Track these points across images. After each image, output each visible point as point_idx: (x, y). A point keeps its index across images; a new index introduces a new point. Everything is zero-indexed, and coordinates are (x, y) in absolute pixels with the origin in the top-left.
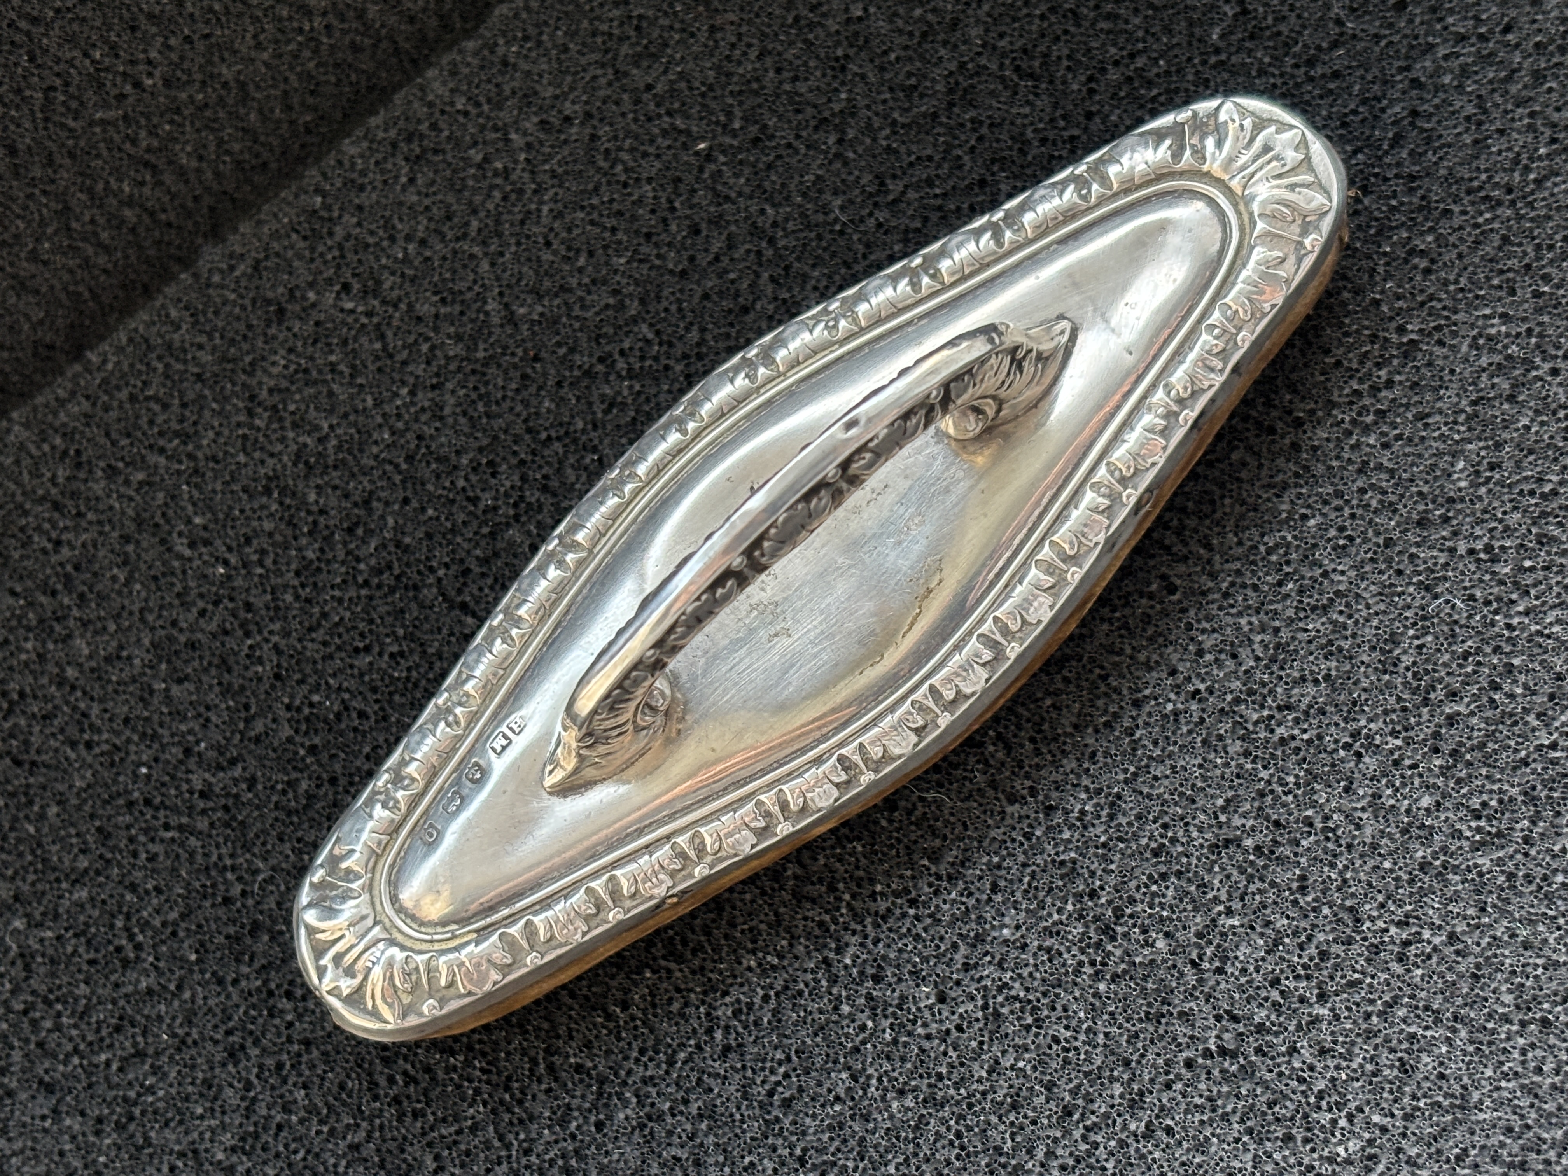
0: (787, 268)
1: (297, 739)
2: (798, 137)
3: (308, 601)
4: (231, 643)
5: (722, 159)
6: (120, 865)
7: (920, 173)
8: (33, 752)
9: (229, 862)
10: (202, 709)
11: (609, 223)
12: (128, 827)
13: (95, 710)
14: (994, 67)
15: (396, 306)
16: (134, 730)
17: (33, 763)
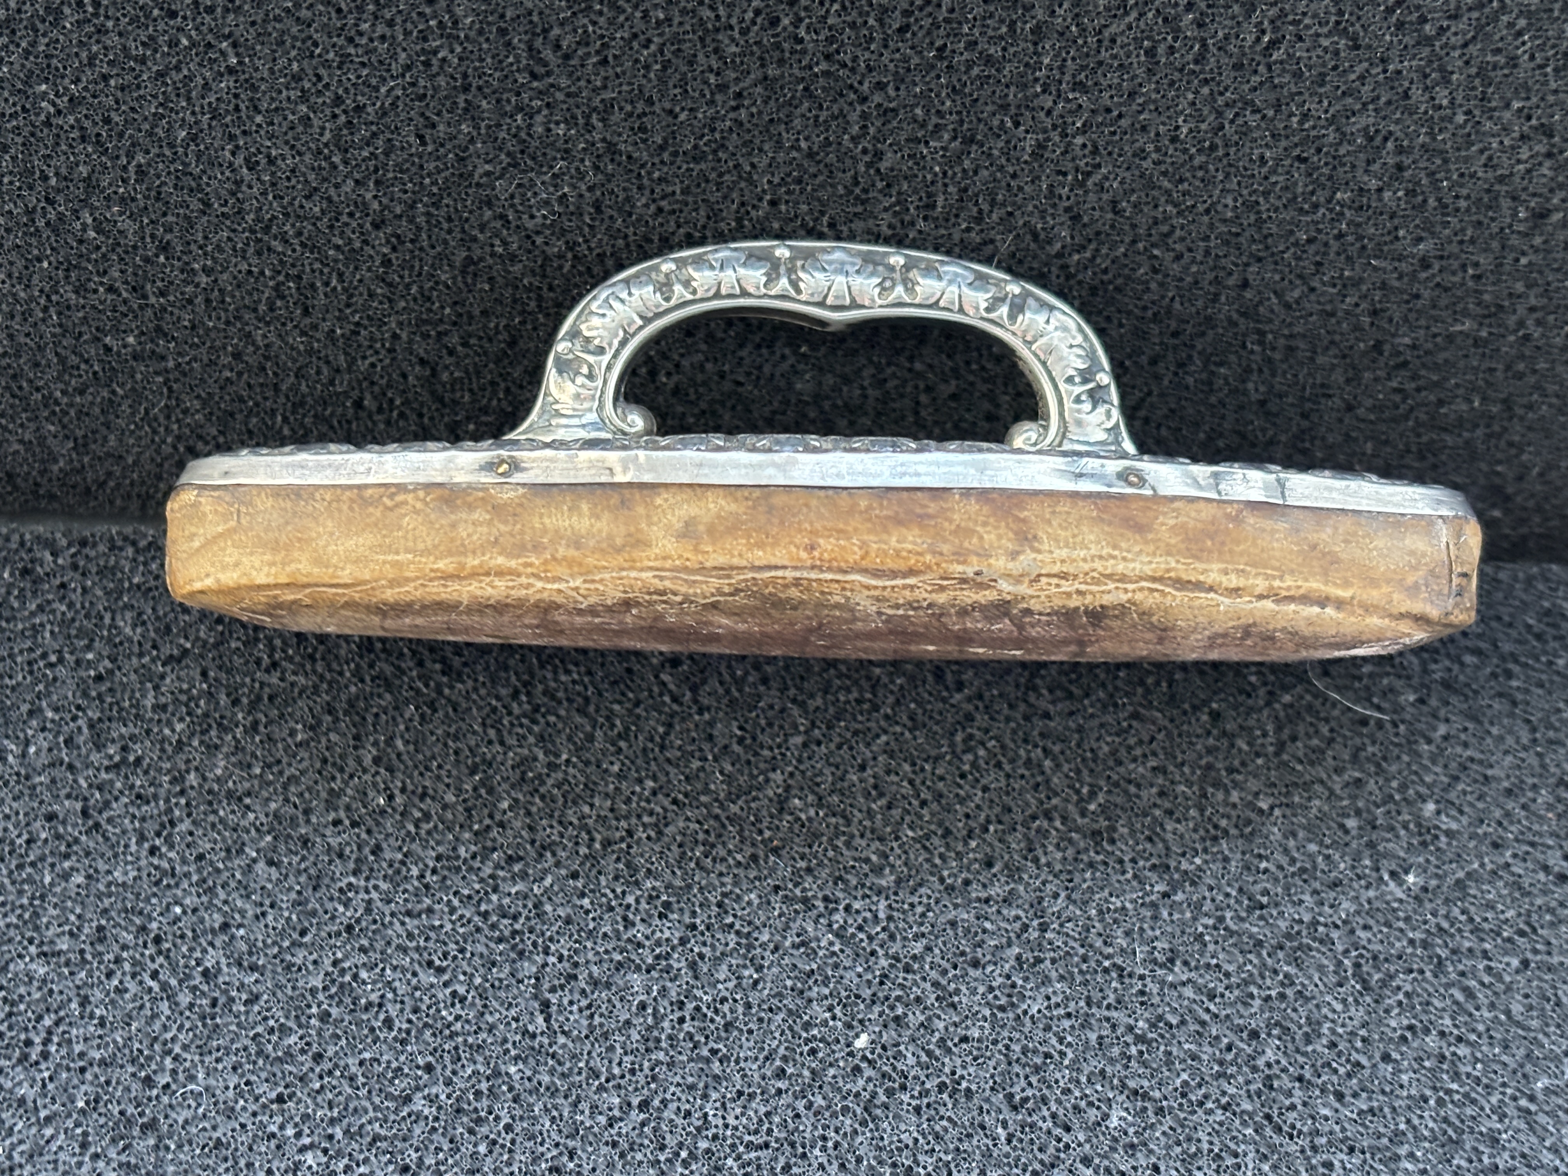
0: (1039, 961)
1: (321, 996)
2: (1133, 861)
3: (427, 886)
4: (338, 868)
5: (1058, 823)
6: (90, 975)
7: (1209, 980)
8: (105, 815)
9: (177, 1050)
10: (267, 902)
11: (925, 795)
12: (124, 947)
13: (185, 826)
14: (1340, 948)
15: (700, 712)
16: (199, 871)
17: (97, 826)
